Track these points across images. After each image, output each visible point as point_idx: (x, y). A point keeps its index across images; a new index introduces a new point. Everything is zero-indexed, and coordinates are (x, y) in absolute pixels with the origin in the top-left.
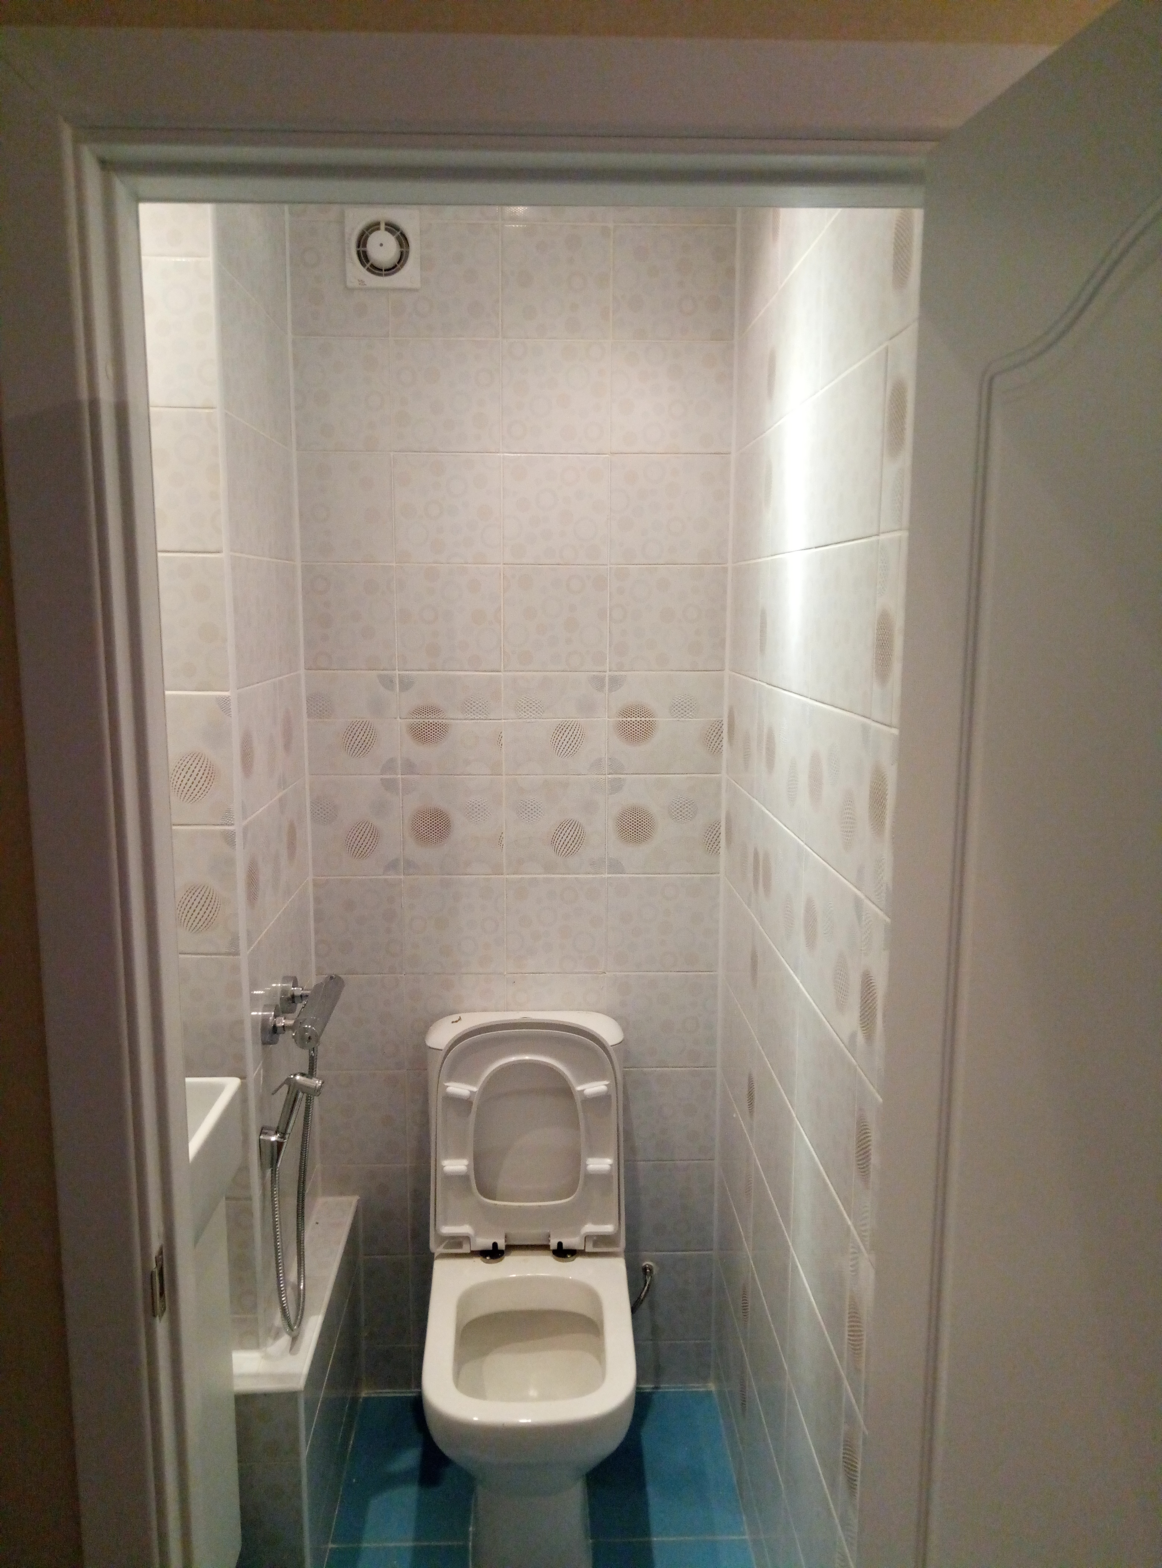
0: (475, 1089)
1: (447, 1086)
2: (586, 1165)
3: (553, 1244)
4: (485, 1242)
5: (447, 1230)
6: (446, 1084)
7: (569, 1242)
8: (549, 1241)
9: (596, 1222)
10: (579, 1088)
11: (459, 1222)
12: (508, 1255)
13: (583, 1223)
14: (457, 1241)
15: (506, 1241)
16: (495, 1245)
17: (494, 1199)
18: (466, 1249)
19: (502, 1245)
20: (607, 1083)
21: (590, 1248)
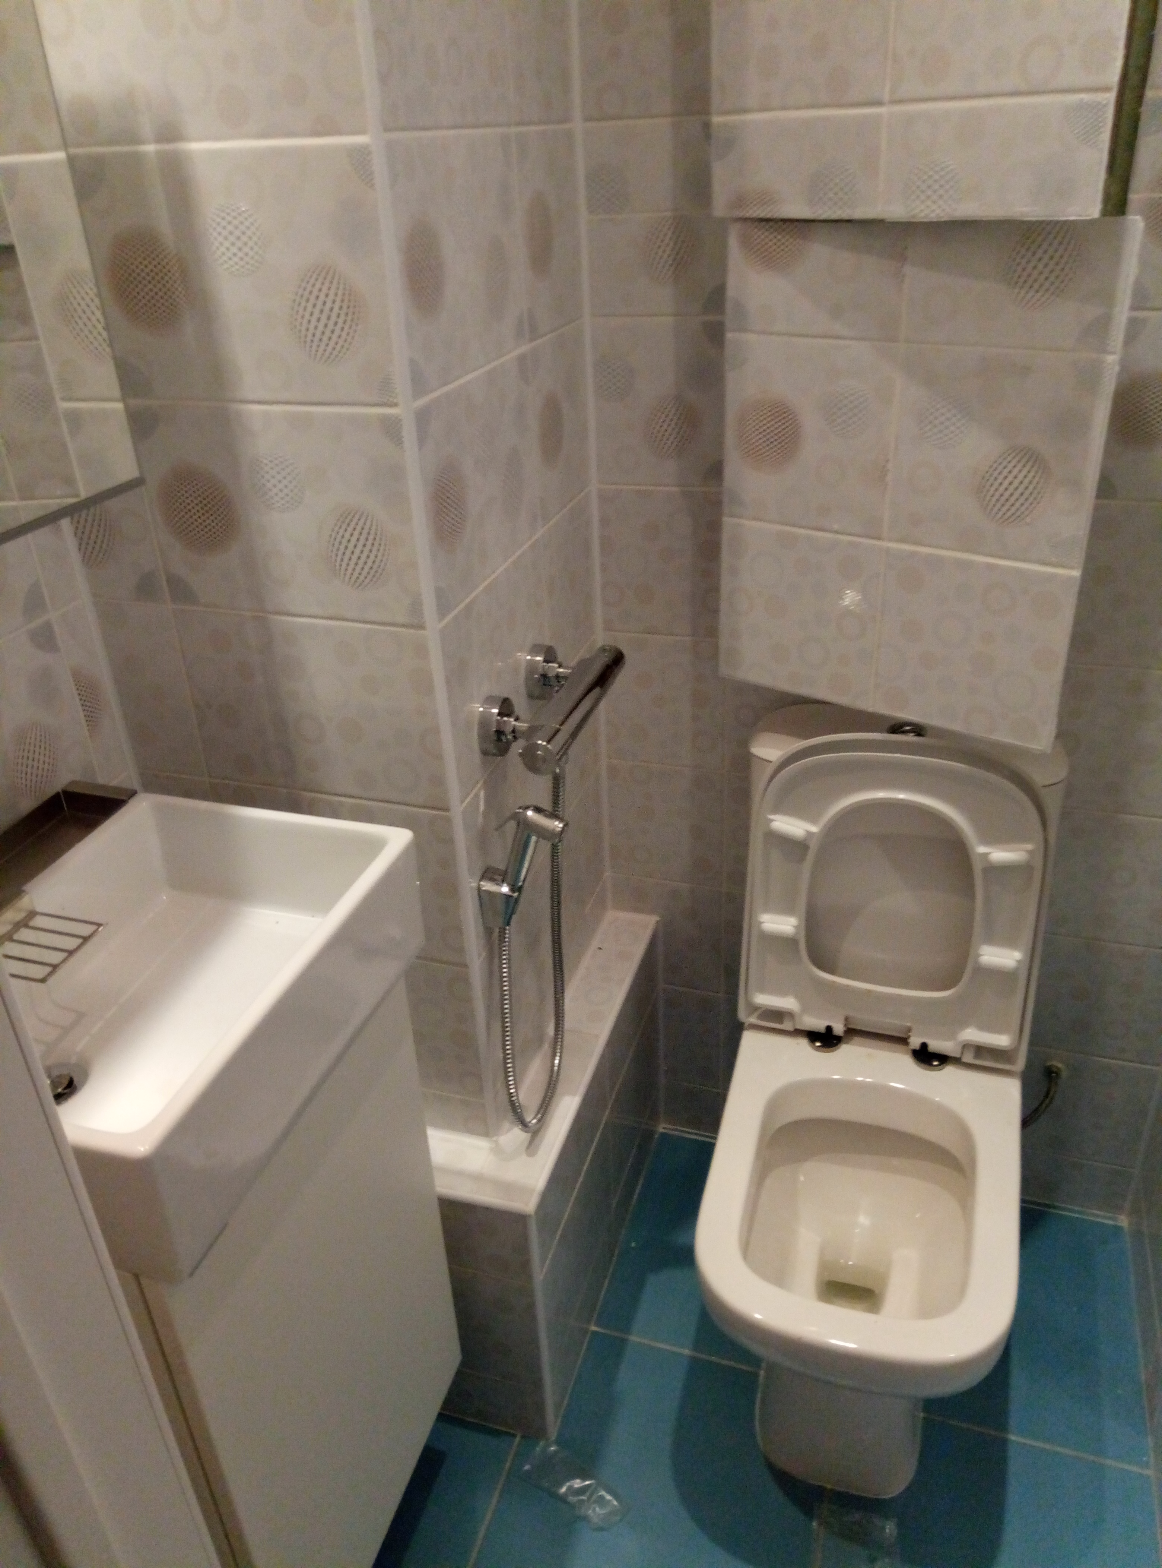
0: (814, 829)
1: (772, 820)
2: (979, 956)
3: (915, 1042)
4: (815, 1023)
5: (763, 999)
6: (772, 817)
7: (939, 1045)
8: (909, 1037)
9: (984, 1027)
10: (982, 849)
11: (781, 992)
12: (847, 1043)
13: (964, 1024)
14: (775, 1014)
15: (845, 1025)
16: (829, 1029)
17: (832, 971)
18: (787, 1026)
19: (839, 1029)
20: (1029, 847)
21: (968, 1058)
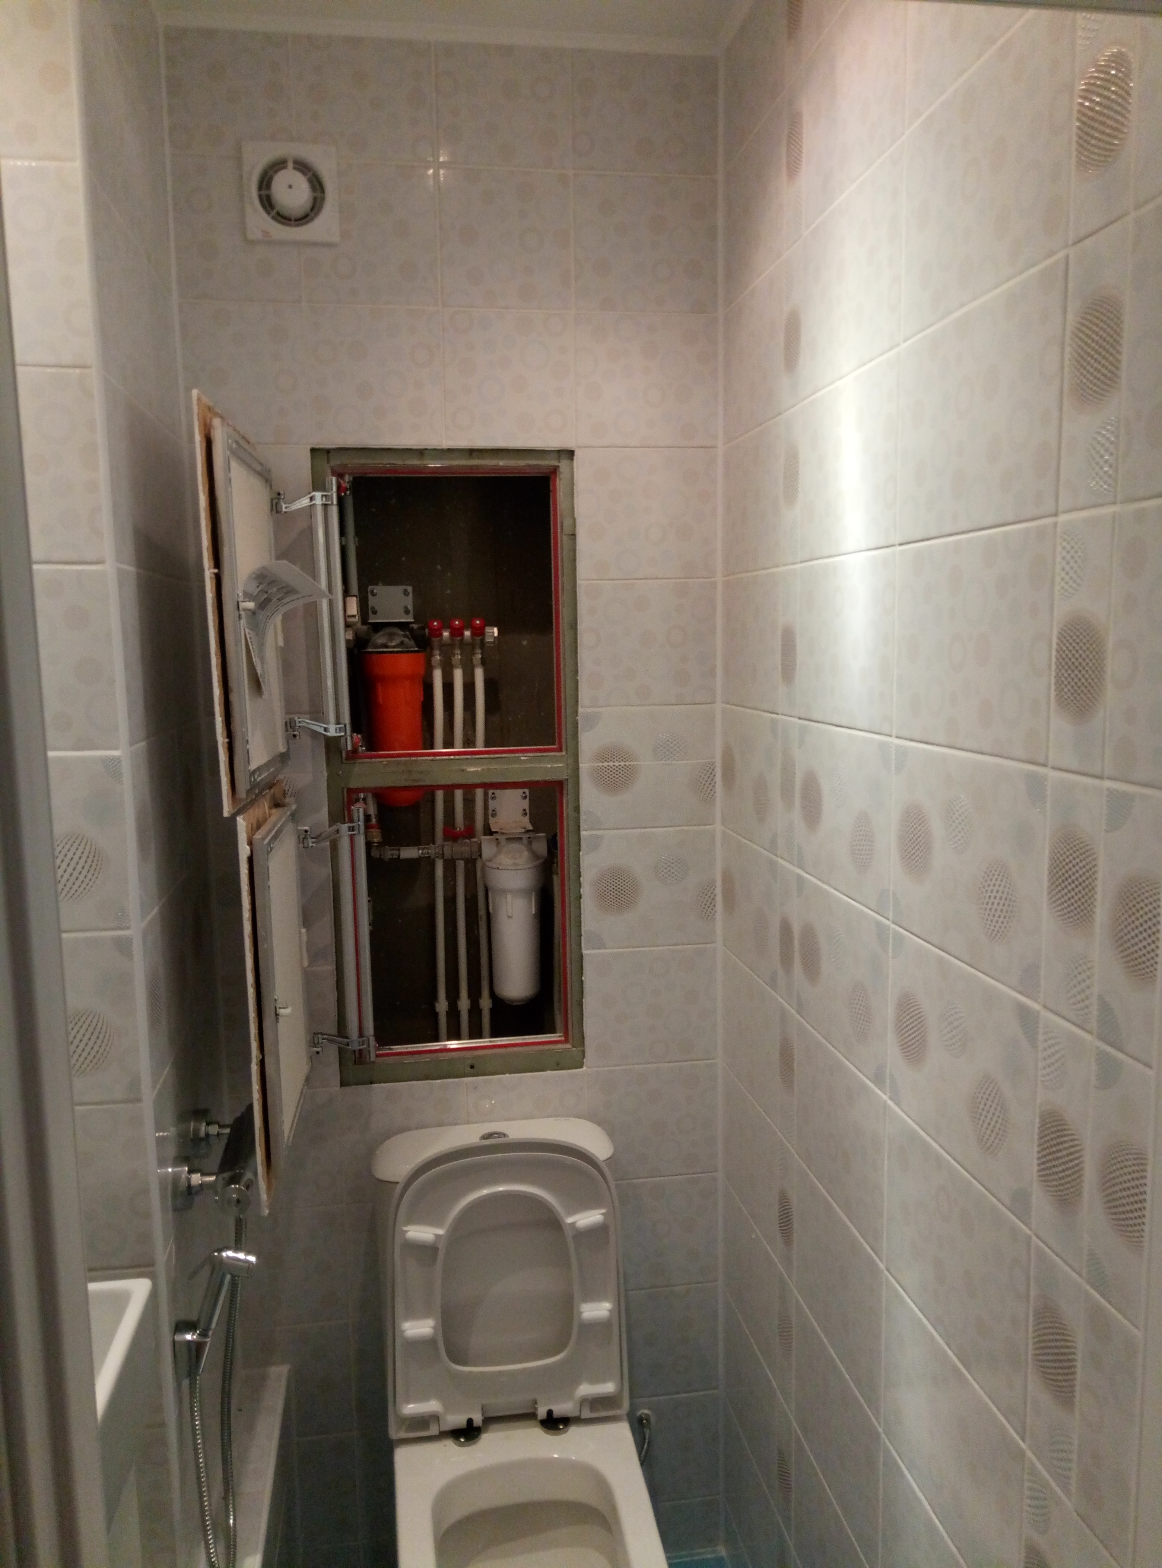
0: (441, 1232)
1: (406, 1231)
2: (581, 1313)
3: (542, 1412)
4: (458, 1420)
5: (411, 1409)
6: (405, 1229)
7: (561, 1408)
8: (536, 1409)
9: (593, 1381)
10: (570, 1220)
11: (423, 1397)
12: (486, 1431)
13: (576, 1382)
14: (422, 1422)
15: (483, 1415)
16: (470, 1421)
17: (465, 1363)
18: (434, 1430)
19: (478, 1419)
20: (604, 1211)
21: (586, 1414)
